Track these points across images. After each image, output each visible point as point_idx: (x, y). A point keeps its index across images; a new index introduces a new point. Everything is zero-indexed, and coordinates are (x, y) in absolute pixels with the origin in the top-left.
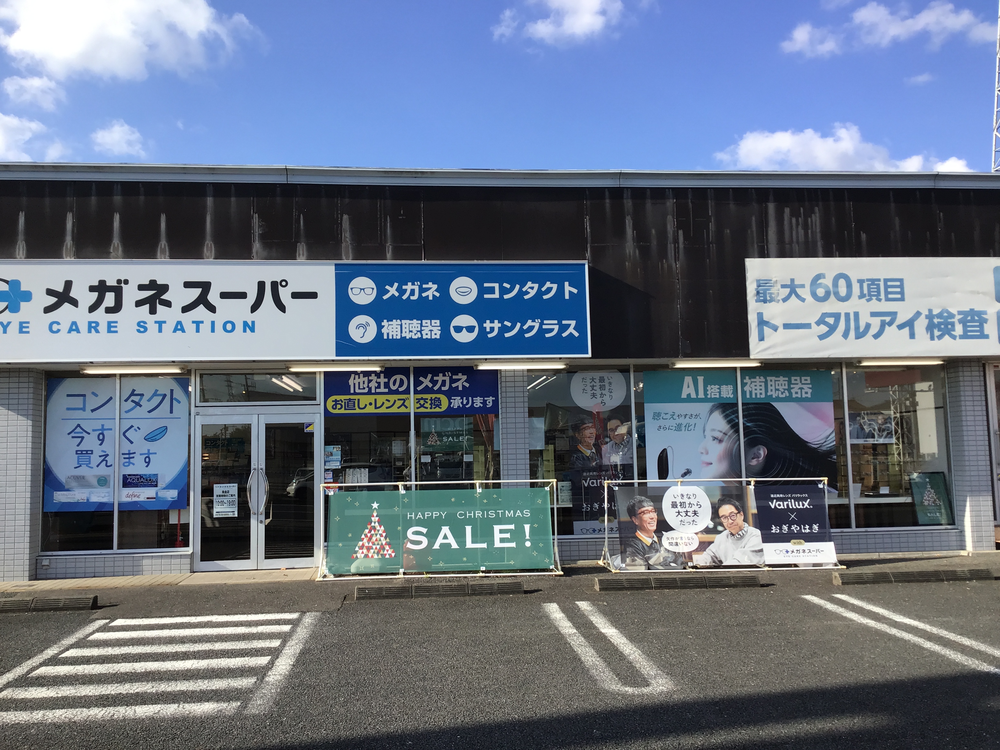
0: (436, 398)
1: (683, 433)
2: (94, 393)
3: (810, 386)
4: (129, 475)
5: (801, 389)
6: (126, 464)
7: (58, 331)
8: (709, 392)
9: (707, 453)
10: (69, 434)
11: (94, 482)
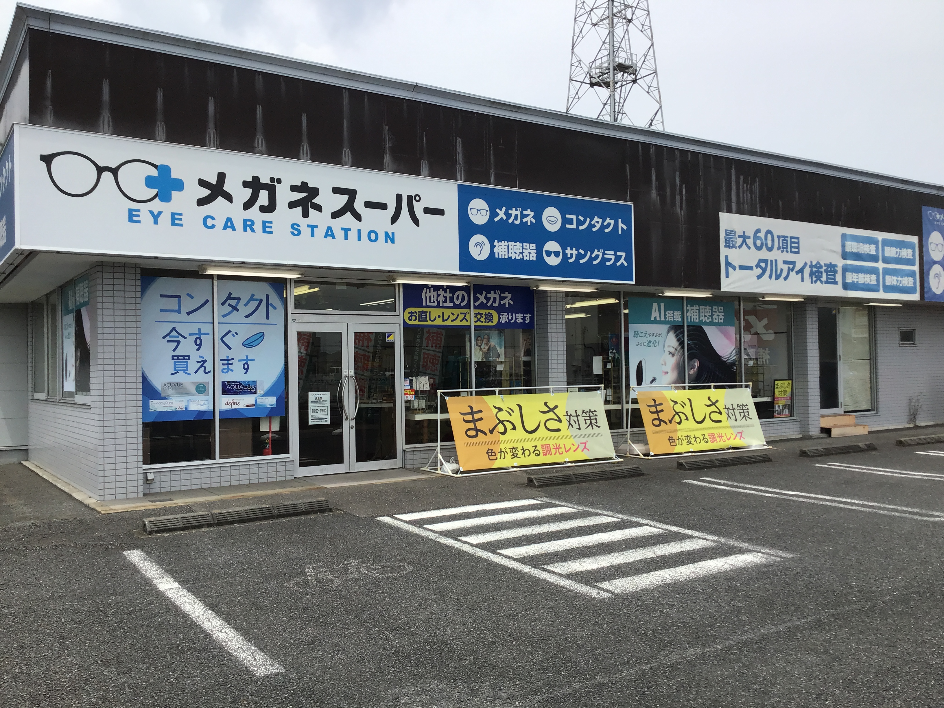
0: (489, 313)
1: (652, 348)
2: (188, 295)
3: (723, 314)
4: (228, 382)
5: (718, 316)
6: (225, 371)
7: (213, 226)
8: (667, 316)
9: (665, 365)
10: (164, 338)
11: (193, 389)
